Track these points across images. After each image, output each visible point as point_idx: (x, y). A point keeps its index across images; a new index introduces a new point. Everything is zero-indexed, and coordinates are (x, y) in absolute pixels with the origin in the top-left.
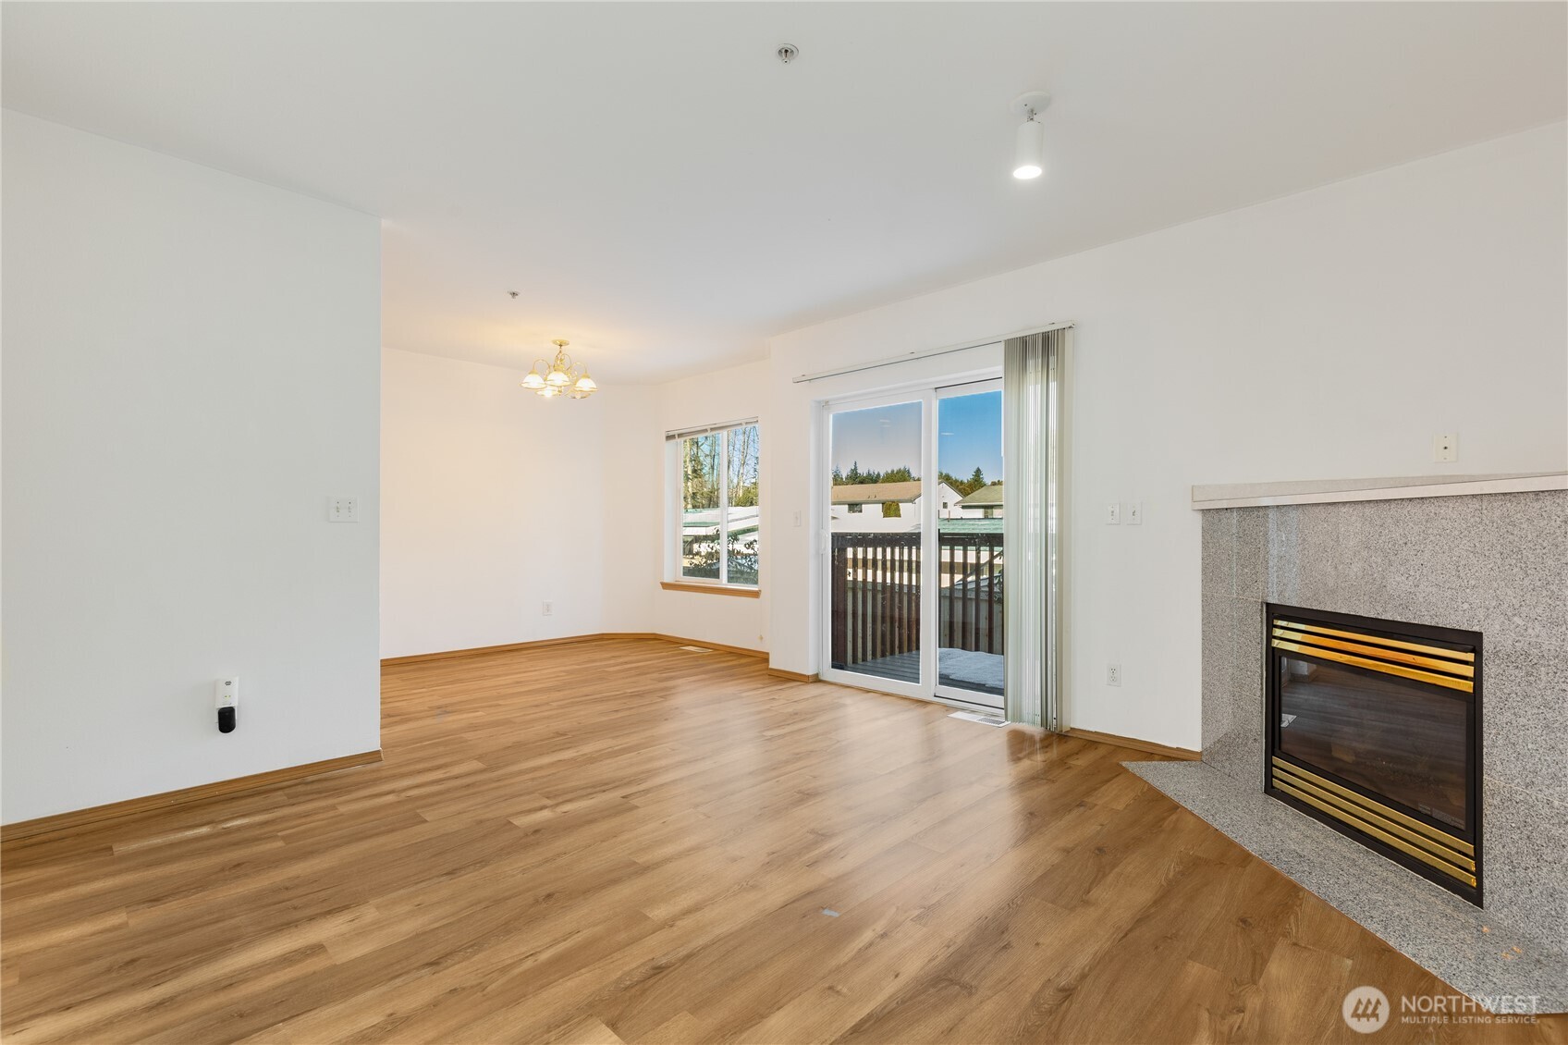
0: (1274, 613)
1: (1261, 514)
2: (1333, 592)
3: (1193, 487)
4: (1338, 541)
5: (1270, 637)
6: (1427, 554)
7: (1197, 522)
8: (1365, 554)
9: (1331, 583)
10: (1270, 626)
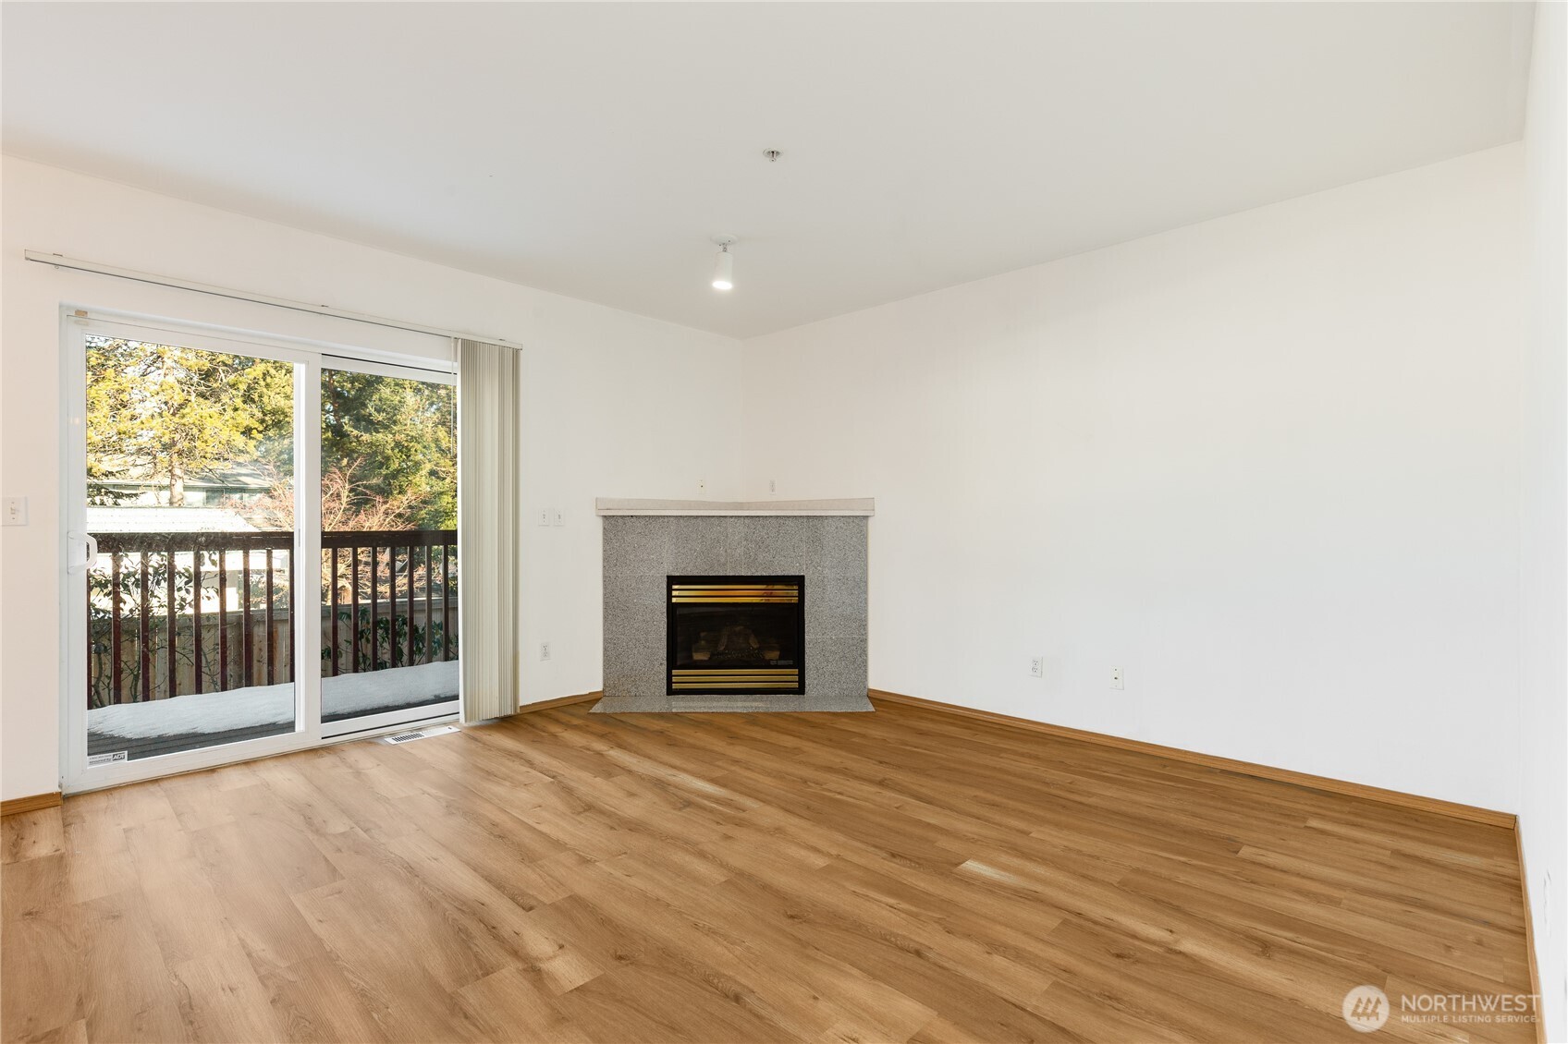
0: (672, 580)
1: (666, 520)
2: (724, 564)
3: (597, 499)
4: (727, 537)
5: (669, 596)
6: (779, 542)
7: (599, 524)
8: (744, 543)
9: (723, 560)
10: (669, 590)
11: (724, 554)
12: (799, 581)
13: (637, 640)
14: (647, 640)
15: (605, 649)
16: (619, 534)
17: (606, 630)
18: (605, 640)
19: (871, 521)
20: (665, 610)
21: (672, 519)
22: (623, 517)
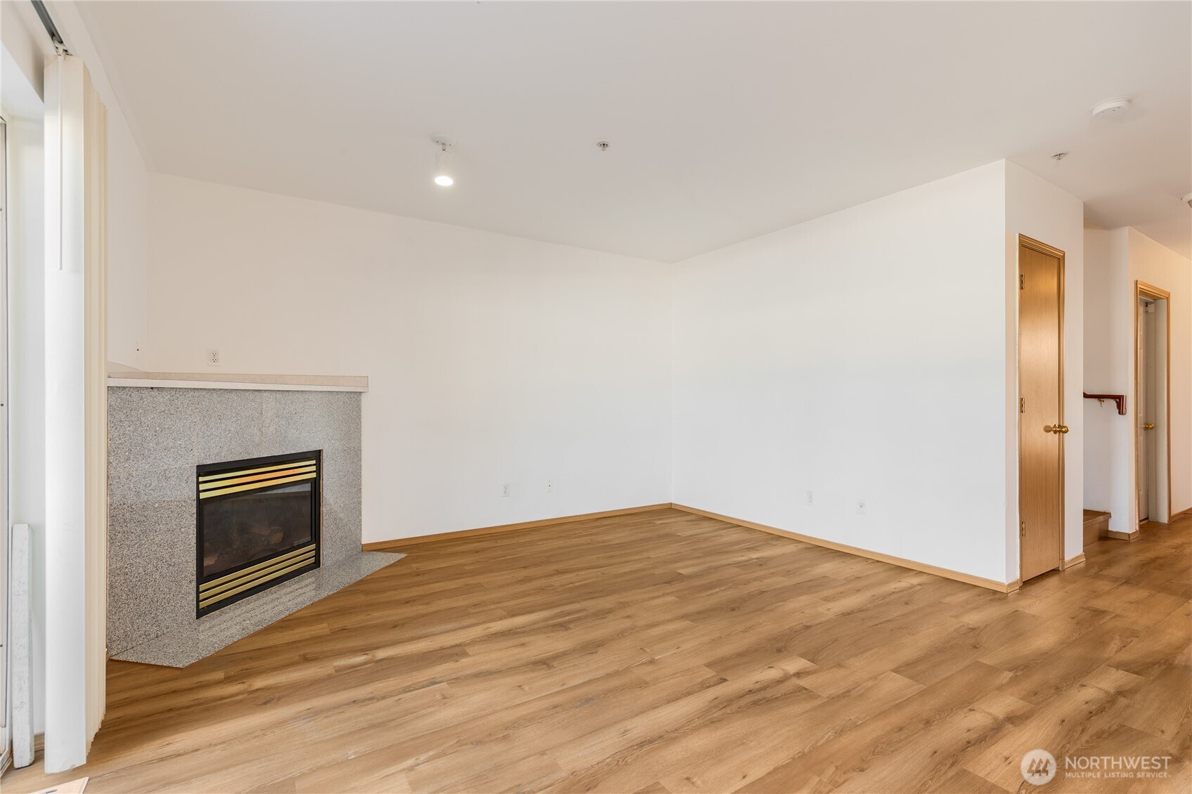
0: (203, 470)
2: (258, 445)
4: (261, 414)
5: (199, 492)
6: (305, 418)
8: (276, 420)
9: (257, 440)
10: (199, 484)
11: (258, 433)
12: (317, 455)
13: (160, 559)
14: (172, 556)
15: (111, 587)
16: (133, 413)
17: (112, 556)
18: (111, 573)
19: (364, 397)
20: (195, 511)
21: (204, 393)
22: (138, 389)
